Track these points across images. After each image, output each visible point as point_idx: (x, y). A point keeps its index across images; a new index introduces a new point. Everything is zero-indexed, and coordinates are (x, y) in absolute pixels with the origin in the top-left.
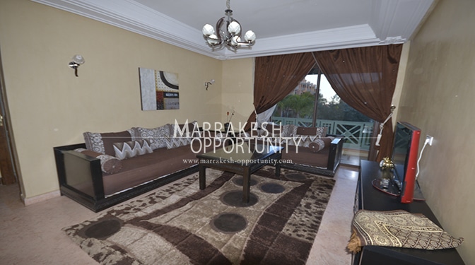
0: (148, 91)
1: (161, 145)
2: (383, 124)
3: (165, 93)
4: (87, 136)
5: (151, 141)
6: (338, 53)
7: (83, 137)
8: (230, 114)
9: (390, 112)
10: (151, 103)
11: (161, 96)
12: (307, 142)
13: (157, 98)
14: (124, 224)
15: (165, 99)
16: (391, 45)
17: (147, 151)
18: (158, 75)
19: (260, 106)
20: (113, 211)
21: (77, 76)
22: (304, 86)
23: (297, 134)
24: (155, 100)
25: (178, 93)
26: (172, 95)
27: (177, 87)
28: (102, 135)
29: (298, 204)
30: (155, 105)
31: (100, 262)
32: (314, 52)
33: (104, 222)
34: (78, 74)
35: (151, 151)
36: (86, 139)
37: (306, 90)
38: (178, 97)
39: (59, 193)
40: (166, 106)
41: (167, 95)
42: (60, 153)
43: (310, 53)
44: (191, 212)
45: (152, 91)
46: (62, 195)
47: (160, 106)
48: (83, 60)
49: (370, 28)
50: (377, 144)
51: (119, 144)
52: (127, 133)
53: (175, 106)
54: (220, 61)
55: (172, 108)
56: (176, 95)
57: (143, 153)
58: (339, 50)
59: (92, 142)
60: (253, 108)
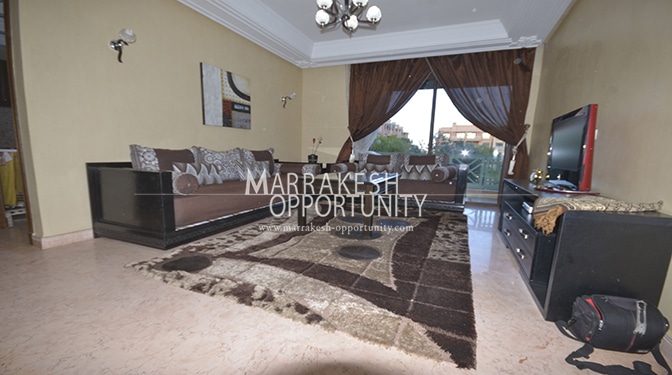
0: (213, 98)
1: (232, 176)
2: (516, 147)
3: (234, 103)
4: (135, 150)
5: (220, 168)
6: (458, 59)
7: (129, 151)
8: (317, 142)
9: (524, 132)
10: (216, 116)
11: (228, 107)
12: (425, 173)
13: (224, 108)
14: (215, 258)
15: (233, 112)
16: (523, 49)
17: (215, 180)
18: (225, 77)
19: (358, 130)
20: (192, 247)
21: (120, 61)
22: (388, 127)
23: (410, 164)
24: (221, 111)
25: (249, 107)
26: (241, 108)
27: (248, 98)
28: (156, 150)
29: (434, 235)
30: (221, 119)
31: (204, 293)
32: (429, 58)
33: (181, 259)
34: (122, 59)
35: (220, 182)
36: (133, 154)
37: (391, 133)
38: (249, 112)
39: (90, 234)
40: (235, 123)
41: (236, 107)
42: (95, 172)
43: (424, 59)
44: (300, 246)
45: (217, 98)
46: (96, 236)
47: (227, 122)
48: (134, 36)
49: (501, 25)
50: (510, 172)
51: (181, 164)
52: (187, 152)
53: (246, 125)
54: (299, 69)
55: (241, 127)
56: (247, 109)
57: (211, 183)
58: (461, 55)
59: (142, 159)
60: (348, 134)
